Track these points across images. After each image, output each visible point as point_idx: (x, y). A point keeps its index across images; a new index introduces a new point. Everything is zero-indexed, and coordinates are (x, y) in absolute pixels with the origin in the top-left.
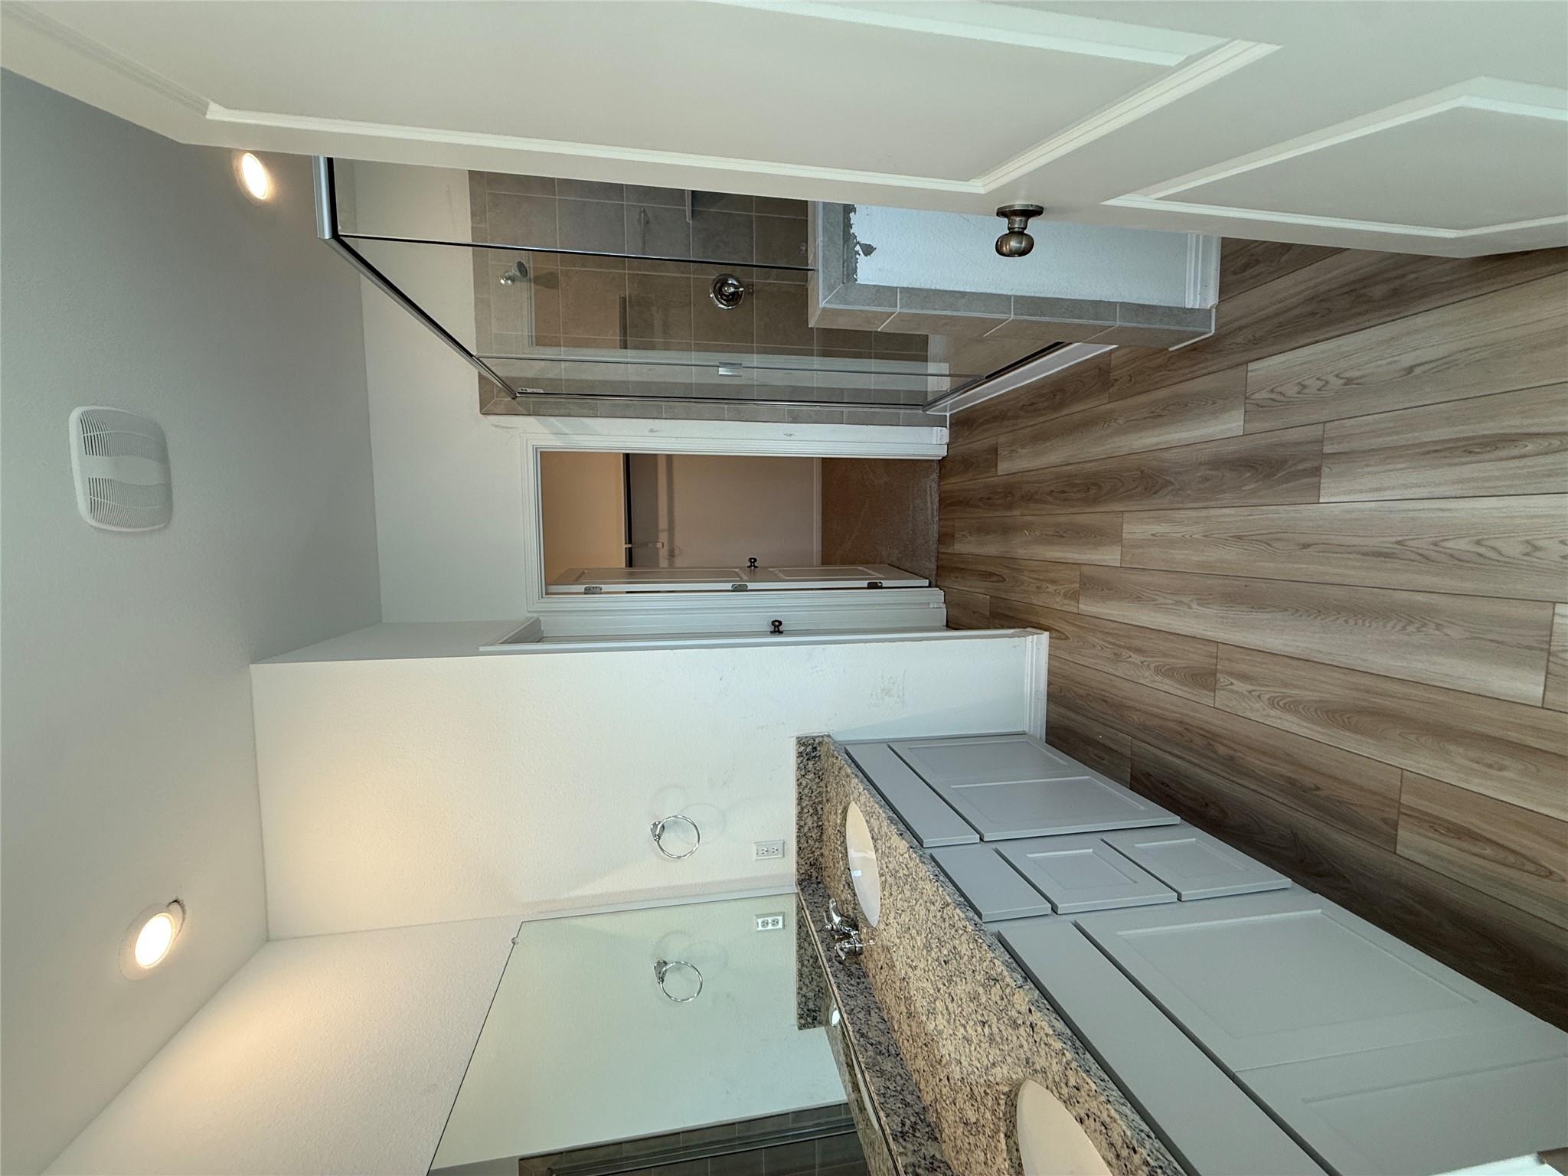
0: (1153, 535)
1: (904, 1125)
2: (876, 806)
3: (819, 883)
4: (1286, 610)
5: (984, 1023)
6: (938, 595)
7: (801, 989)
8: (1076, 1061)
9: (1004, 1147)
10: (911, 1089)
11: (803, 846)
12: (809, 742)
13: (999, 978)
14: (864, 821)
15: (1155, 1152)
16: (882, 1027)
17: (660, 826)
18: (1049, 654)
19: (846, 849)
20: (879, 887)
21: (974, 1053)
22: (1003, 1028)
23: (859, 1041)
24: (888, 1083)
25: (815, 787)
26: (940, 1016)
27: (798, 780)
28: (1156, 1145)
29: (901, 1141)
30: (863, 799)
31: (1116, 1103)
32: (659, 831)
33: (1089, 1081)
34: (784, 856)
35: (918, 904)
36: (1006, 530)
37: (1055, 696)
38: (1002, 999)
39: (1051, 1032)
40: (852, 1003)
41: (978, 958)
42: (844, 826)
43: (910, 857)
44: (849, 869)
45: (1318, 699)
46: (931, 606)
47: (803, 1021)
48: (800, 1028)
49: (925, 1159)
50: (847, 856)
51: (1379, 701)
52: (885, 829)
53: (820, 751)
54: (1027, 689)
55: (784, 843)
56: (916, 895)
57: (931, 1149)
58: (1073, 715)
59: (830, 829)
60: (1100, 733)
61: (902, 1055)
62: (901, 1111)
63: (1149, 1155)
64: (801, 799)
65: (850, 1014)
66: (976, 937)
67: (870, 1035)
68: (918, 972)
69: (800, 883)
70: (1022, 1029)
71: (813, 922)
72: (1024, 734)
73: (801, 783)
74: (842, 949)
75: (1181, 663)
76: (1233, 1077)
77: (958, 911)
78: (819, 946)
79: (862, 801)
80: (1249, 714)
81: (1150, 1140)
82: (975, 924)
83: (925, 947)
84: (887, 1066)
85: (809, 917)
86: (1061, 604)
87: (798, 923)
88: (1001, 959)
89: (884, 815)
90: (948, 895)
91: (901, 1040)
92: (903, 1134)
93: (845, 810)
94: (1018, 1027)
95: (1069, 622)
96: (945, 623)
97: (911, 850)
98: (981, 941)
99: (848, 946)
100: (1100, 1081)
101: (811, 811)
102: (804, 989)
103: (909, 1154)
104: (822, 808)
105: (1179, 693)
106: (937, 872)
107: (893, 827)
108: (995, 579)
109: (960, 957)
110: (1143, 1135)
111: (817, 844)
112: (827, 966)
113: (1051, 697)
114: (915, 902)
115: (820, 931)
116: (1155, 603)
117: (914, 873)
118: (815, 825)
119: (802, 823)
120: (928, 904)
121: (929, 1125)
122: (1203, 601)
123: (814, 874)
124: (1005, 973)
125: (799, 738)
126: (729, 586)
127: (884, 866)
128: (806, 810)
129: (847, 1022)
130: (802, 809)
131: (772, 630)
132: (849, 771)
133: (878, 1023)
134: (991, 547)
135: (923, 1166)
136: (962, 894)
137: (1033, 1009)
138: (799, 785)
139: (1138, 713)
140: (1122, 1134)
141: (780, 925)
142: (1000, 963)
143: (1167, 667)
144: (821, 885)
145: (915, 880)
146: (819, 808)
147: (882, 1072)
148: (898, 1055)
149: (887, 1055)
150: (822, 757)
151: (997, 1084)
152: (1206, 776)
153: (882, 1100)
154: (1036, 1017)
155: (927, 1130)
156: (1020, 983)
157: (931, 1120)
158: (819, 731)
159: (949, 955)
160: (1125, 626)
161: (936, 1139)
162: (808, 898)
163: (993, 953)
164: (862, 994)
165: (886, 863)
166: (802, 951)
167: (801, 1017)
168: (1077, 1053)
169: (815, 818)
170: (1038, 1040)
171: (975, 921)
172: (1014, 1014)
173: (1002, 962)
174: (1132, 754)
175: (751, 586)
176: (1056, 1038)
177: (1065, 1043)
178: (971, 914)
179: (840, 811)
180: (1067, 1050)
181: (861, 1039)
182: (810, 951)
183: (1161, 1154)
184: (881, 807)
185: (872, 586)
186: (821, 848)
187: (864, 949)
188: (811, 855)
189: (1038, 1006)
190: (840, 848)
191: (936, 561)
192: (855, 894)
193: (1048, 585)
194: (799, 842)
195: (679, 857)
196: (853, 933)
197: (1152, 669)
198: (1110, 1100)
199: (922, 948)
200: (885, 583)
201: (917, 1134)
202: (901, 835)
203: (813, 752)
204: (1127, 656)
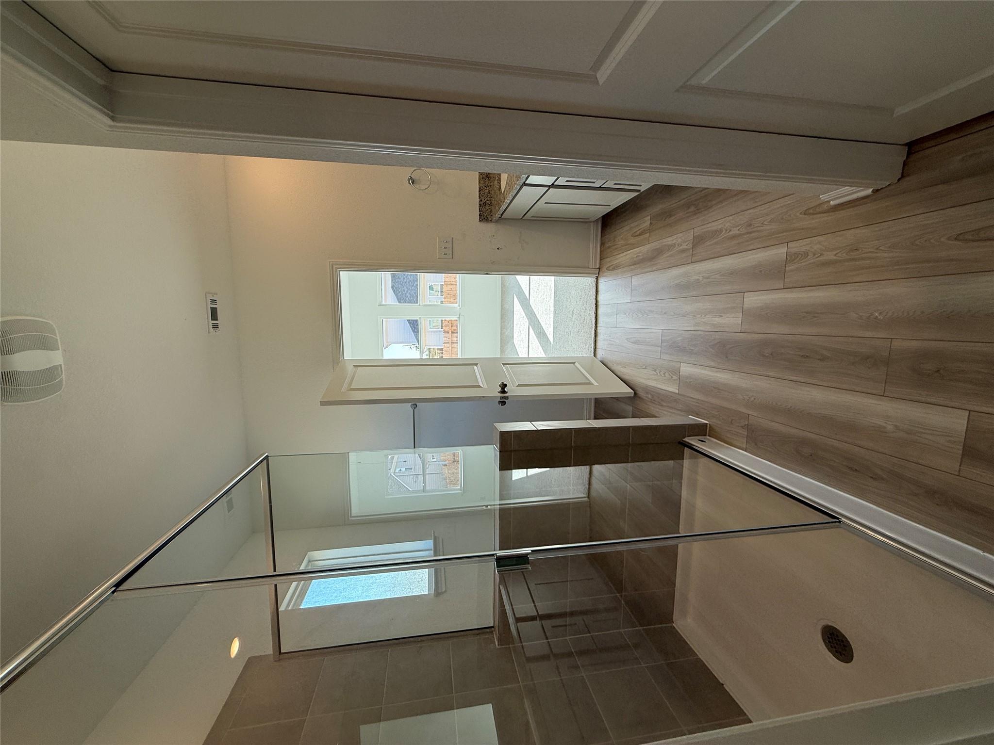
0: (721, 316)
75: (708, 243)
143: (716, 236)
197: (724, 230)
204: (741, 230)
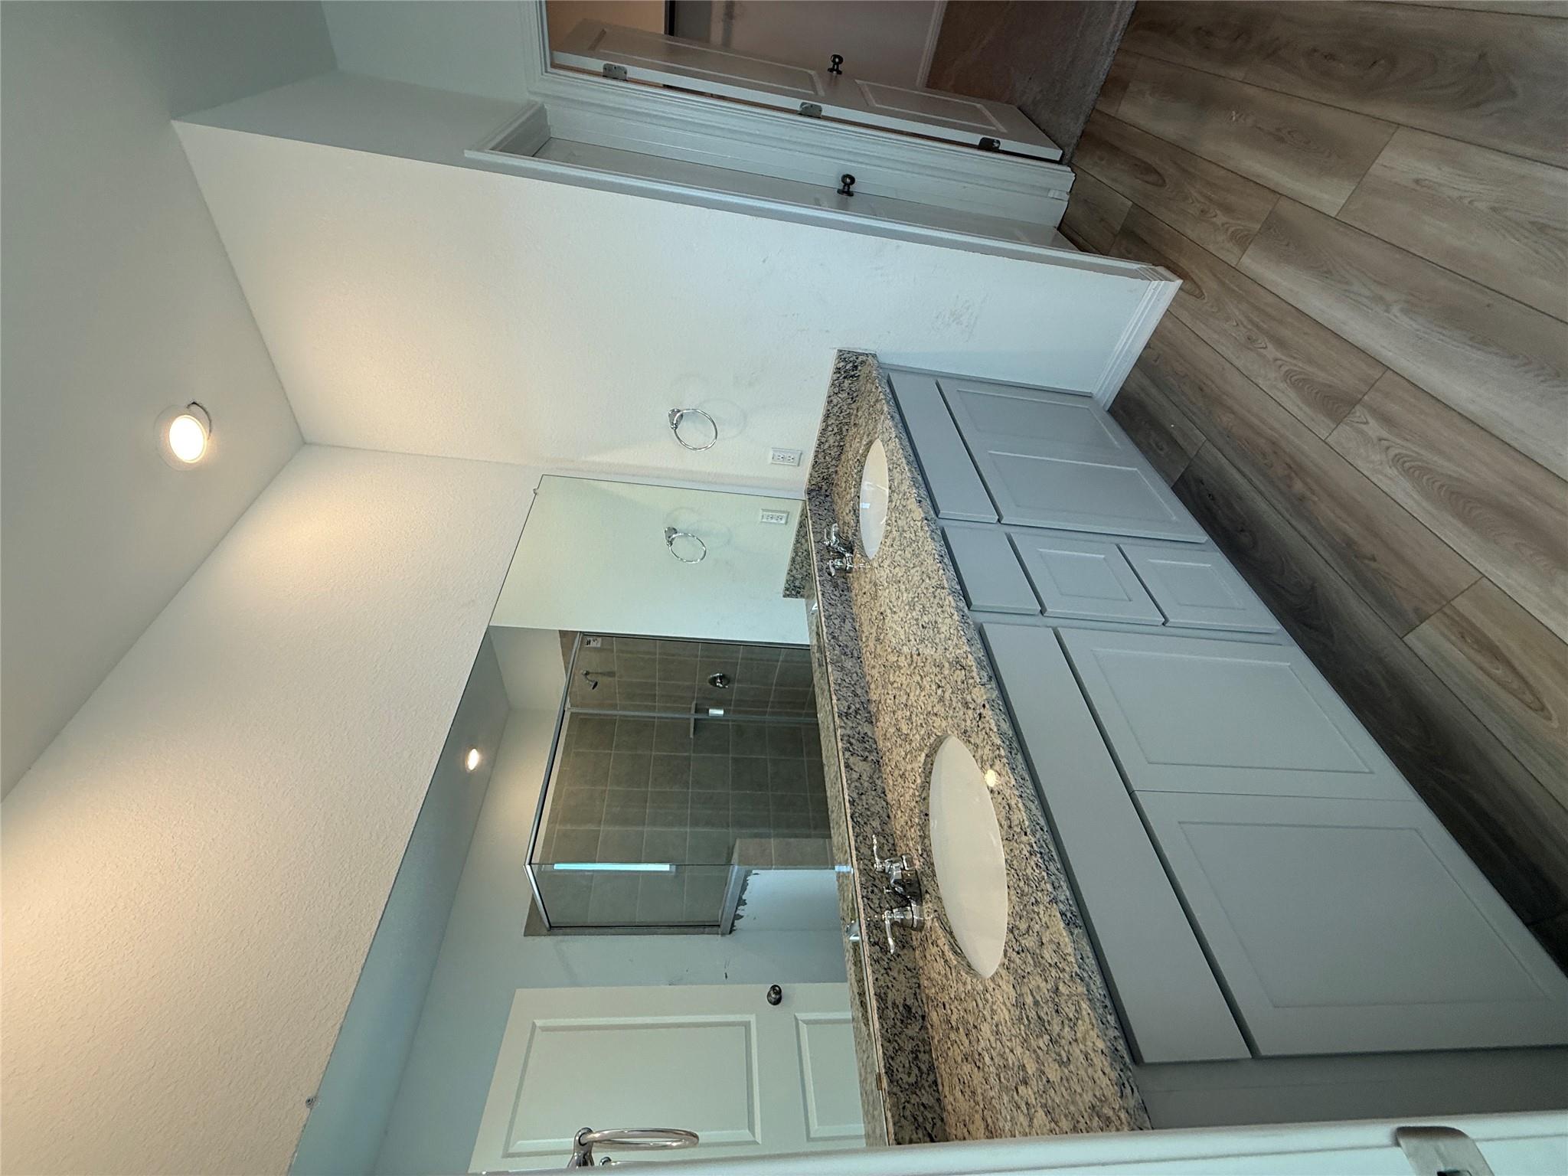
0: (1417, 181)
1: (849, 708)
2: (904, 460)
3: (827, 496)
4: (1514, 357)
5: (939, 687)
6: (1065, 177)
7: (792, 571)
8: (1008, 759)
9: (923, 761)
10: (862, 685)
11: (819, 461)
12: (851, 359)
13: (968, 668)
14: (887, 468)
15: (1041, 841)
16: (852, 634)
17: (678, 414)
18: (1168, 310)
19: (861, 478)
20: (882, 533)
21: (922, 698)
22: (954, 699)
23: (830, 641)
24: (845, 677)
25: (845, 407)
26: (903, 658)
27: (829, 397)
28: (1045, 837)
29: (844, 718)
30: (892, 445)
31: (1026, 798)
32: (677, 418)
33: (1011, 776)
34: (799, 465)
35: (915, 570)
36: (1206, 101)
37: (1147, 364)
38: (963, 683)
39: (995, 730)
40: (832, 610)
41: (954, 643)
42: (865, 457)
43: (922, 527)
44: (859, 497)
45: (1455, 475)
46: (1051, 194)
47: (788, 593)
48: (784, 596)
49: (859, 734)
50: (860, 485)
51: (1526, 502)
52: (904, 487)
53: (860, 371)
54: (1118, 347)
55: (801, 454)
56: (916, 561)
57: (866, 728)
58: (1153, 391)
59: (851, 453)
60: (1174, 421)
61: (862, 659)
62: (850, 699)
63: (1035, 843)
64: (828, 417)
65: (827, 619)
66: (959, 628)
67: (840, 638)
68: (896, 617)
69: (809, 492)
70: (970, 712)
71: (813, 532)
72: (1088, 396)
73: (831, 401)
74: (834, 566)
75: (1321, 376)
76: (1131, 794)
77: (951, 598)
78: (814, 555)
79: (891, 447)
80: (1360, 464)
81: (1042, 832)
82: (963, 616)
83: (909, 604)
84: (848, 664)
85: (810, 527)
86: (1220, 246)
87: (800, 524)
88: (975, 655)
89: (908, 474)
90: (947, 579)
91: (865, 650)
92: (847, 714)
93: (870, 444)
94: (968, 708)
95: (1215, 276)
96: (1057, 226)
97: (926, 521)
98: (963, 633)
99: (839, 564)
100: (1020, 780)
101: (836, 430)
102: (794, 571)
103: (848, 728)
104: (847, 430)
105: (1295, 411)
106: (943, 552)
107: (914, 491)
108: (1153, 178)
109: (938, 632)
110: (1038, 827)
111: (834, 462)
112: (817, 574)
113: (1142, 364)
114: (912, 566)
115: (818, 542)
116: (1347, 287)
117: (920, 543)
118: (837, 444)
119: (823, 440)
120: (925, 575)
121: (869, 712)
122: (1410, 310)
123: (825, 487)
124: (974, 668)
125: (841, 351)
126: (796, 104)
127: (893, 519)
128: (830, 428)
129: (823, 624)
130: (827, 426)
131: (841, 188)
132: (886, 409)
133: (849, 630)
134: (1169, 128)
135: (856, 738)
136: (961, 582)
137: (987, 706)
138: (830, 402)
139: (1232, 416)
140: (1021, 820)
141: (783, 521)
142: (972, 659)
143: (1302, 376)
144: (828, 499)
145: (919, 548)
146: (844, 429)
147: (842, 668)
148: (859, 658)
149: (850, 656)
150: (861, 378)
151: (933, 727)
152: (1262, 506)
153: (837, 688)
154: (987, 712)
155: (866, 715)
156: (985, 680)
157: (872, 710)
158: (866, 348)
159: (928, 623)
160: (1286, 305)
161: (872, 722)
162: (813, 508)
163: (970, 648)
164: (842, 605)
165: (896, 517)
166: (799, 545)
167: (787, 589)
168: (1011, 753)
169: (838, 437)
170: (981, 727)
171: (964, 612)
172: (969, 698)
173: (975, 659)
174: (1196, 455)
175: (828, 110)
176: (998, 736)
177: (1003, 742)
178: (962, 604)
179: (865, 443)
180: (1003, 748)
181: (832, 640)
182: (805, 547)
183: (1046, 844)
184: (908, 463)
185: (987, 146)
186: (837, 466)
187: (854, 570)
188: (826, 471)
189: (993, 706)
190: (855, 476)
191: (1086, 123)
192: (858, 521)
193: (1218, 212)
194: (816, 456)
195: (695, 449)
196: (847, 555)
197: (1282, 373)
198: (1023, 795)
199: (906, 603)
200: (1005, 145)
201: (858, 717)
202: (920, 502)
203: (853, 371)
204: (1263, 345)
